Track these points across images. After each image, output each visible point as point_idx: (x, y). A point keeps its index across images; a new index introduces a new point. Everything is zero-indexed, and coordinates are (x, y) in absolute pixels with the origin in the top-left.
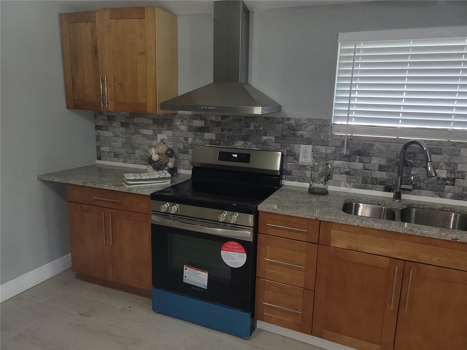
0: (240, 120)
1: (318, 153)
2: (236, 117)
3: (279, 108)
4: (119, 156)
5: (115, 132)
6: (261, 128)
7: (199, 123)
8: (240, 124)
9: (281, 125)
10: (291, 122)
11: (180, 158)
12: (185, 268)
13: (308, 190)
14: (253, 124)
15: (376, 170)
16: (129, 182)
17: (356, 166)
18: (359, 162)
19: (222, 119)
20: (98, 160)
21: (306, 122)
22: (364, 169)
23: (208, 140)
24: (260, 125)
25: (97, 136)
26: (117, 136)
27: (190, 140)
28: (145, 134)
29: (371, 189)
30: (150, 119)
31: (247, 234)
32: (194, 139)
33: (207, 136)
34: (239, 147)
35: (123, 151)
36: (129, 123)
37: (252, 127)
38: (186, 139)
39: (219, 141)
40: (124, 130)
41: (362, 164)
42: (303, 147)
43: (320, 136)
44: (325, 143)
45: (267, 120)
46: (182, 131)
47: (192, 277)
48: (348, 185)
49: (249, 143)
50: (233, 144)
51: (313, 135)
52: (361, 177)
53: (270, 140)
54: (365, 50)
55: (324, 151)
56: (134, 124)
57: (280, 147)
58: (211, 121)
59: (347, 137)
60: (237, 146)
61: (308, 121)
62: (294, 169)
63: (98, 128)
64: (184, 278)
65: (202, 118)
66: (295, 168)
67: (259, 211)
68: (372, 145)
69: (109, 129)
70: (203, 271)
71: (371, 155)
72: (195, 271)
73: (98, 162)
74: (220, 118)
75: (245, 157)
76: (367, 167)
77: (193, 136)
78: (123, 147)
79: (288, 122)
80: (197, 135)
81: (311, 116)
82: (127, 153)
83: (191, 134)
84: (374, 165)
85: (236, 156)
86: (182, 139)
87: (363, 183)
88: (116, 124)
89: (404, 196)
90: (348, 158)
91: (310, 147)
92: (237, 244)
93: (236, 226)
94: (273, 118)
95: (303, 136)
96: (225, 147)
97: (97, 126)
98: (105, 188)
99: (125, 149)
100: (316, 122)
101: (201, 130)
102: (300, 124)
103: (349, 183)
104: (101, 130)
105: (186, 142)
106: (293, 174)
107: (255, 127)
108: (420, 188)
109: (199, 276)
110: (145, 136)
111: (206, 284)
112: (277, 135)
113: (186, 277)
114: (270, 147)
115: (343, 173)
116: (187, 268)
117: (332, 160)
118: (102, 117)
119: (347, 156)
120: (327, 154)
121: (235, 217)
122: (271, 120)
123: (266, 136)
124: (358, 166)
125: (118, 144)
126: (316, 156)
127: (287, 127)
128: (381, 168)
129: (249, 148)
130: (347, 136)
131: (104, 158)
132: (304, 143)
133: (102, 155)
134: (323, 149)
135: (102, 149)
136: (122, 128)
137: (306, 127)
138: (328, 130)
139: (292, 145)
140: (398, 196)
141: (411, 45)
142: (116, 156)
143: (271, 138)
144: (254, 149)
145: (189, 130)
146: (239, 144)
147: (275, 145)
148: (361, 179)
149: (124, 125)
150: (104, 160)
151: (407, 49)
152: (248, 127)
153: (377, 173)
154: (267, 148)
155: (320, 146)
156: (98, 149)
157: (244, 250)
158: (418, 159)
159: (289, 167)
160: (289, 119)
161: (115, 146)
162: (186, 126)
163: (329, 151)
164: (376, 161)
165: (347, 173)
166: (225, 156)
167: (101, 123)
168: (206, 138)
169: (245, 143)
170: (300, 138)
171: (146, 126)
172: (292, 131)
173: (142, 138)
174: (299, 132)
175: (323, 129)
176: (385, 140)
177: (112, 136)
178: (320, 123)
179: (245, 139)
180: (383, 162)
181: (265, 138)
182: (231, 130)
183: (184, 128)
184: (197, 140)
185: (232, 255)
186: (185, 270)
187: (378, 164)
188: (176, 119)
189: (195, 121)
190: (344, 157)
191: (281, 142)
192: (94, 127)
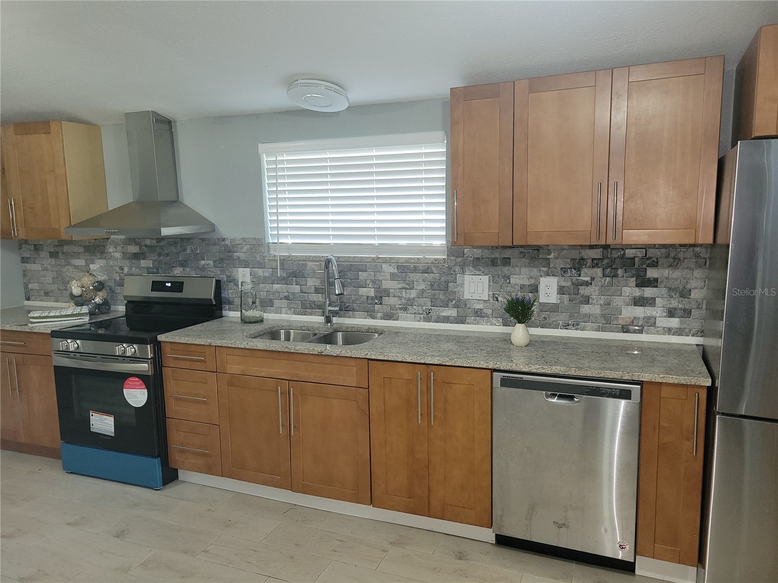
0: (176, 243)
1: (256, 277)
2: (171, 240)
3: (213, 227)
4: (50, 294)
5: (43, 264)
6: (198, 252)
7: (134, 249)
8: (176, 247)
9: (217, 247)
10: (227, 243)
11: (117, 291)
12: (91, 414)
13: (240, 320)
14: (190, 246)
15: (312, 292)
17: (294, 289)
18: (296, 285)
19: (157, 242)
20: (27, 300)
21: (240, 242)
22: (302, 292)
23: (145, 268)
24: (197, 247)
25: (24, 271)
26: (46, 269)
27: (126, 270)
28: (76, 265)
29: (311, 314)
30: (81, 246)
31: (144, 367)
32: (130, 268)
33: (144, 263)
34: (178, 275)
35: (55, 287)
36: (58, 253)
37: (189, 251)
38: (122, 269)
39: (157, 269)
40: (53, 261)
41: (299, 286)
42: (241, 270)
43: (256, 257)
44: (262, 266)
45: (203, 241)
46: (117, 259)
47: (99, 424)
48: (289, 312)
49: (188, 270)
50: (171, 271)
51: (250, 257)
52: (300, 302)
53: (208, 265)
54: (289, 161)
55: (262, 274)
56: (63, 253)
57: (219, 273)
58: (146, 246)
59: (280, 257)
60: (175, 273)
61: (242, 240)
62: (236, 297)
63: (24, 260)
64: (91, 426)
65: (137, 244)
66: (237, 295)
67: (160, 342)
68: (305, 265)
69: (36, 261)
70: (108, 416)
71: (306, 276)
72: (101, 416)
73: (27, 303)
74: (155, 241)
75: (178, 286)
76: (304, 290)
77: (128, 265)
78: (54, 283)
79: (224, 243)
80: (133, 263)
81: (245, 236)
82: (59, 289)
83: (127, 263)
84: (310, 288)
85: (169, 285)
86: (117, 268)
87: (302, 308)
88: (44, 254)
89: (335, 320)
90: (285, 280)
91: (248, 270)
92: (137, 379)
93: (134, 359)
94: (209, 239)
95: (240, 258)
96: (164, 275)
97: (23, 258)
99: (56, 285)
100: (250, 242)
101: (136, 256)
102: (235, 245)
103: (290, 309)
104: (28, 263)
105: (121, 272)
106: (235, 303)
107: (192, 251)
108: (353, 310)
109: (106, 421)
110: (76, 267)
111: (113, 431)
112: (214, 259)
113: (93, 425)
114: (209, 273)
115: (282, 298)
116: (93, 414)
117: (271, 284)
118: (28, 246)
119: (284, 278)
120: (265, 277)
122: (207, 242)
123: (204, 260)
124: (296, 288)
125: (49, 278)
126: (254, 280)
127: (223, 248)
128: (317, 291)
129: (188, 276)
130: (280, 255)
131: (34, 297)
132: (242, 266)
133: (30, 295)
134: (260, 272)
135: (30, 286)
136: (51, 259)
137: (242, 248)
138: (263, 250)
139: (230, 269)
140: (328, 320)
142: (47, 294)
143: (209, 261)
144: (194, 276)
145: (123, 258)
146: (178, 271)
147: (214, 270)
148: (300, 304)
149: (54, 255)
150: (33, 301)
151: (325, 160)
152: (185, 250)
153: (313, 296)
154: (206, 274)
155: (257, 269)
156: (26, 286)
157: (144, 386)
158: (347, 277)
159: (230, 296)
160: (224, 240)
161: (45, 282)
162: (120, 253)
163: (267, 275)
164: (312, 283)
165: (287, 298)
166: (157, 286)
167: (27, 255)
168: (143, 266)
169: (184, 270)
170: (237, 261)
171: (77, 255)
172: (229, 253)
173: (74, 271)
174: (235, 254)
175: (257, 249)
176: (314, 259)
177: (40, 269)
178: (255, 242)
179: (184, 264)
180: (318, 283)
181: (203, 262)
182: (168, 255)
183: (118, 255)
184: (134, 268)
185: (134, 393)
186: (91, 417)
187: (313, 285)
188: (108, 244)
189: (129, 246)
190: (282, 280)
191: (220, 266)
192: (19, 259)
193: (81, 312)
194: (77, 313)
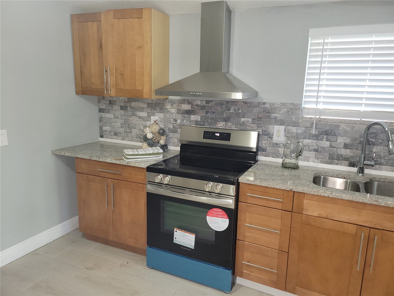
0: (222, 104)
1: (290, 133)
2: (218, 102)
3: (256, 94)
4: (118, 135)
5: (115, 114)
6: (240, 111)
7: (186, 107)
8: (221, 107)
9: (257, 109)
10: (267, 106)
11: (170, 136)
12: (175, 230)
13: (281, 165)
14: (233, 107)
15: (342, 148)
16: (128, 157)
17: (324, 144)
18: (326, 141)
19: (206, 103)
20: (101, 137)
21: (280, 106)
22: (331, 146)
23: (194, 121)
24: (239, 108)
25: (100, 118)
26: (117, 117)
27: (179, 121)
28: (140, 116)
29: (337, 164)
30: (145, 103)
31: (230, 203)
32: (182, 120)
33: (193, 117)
34: (221, 128)
35: (122, 130)
36: (127, 107)
37: (232, 111)
38: (175, 120)
39: (204, 122)
40: (122, 112)
41: (329, 142)
42: (276, 127)
43: (292, 118)
44: (296, 124)
45: (246, 104)
46: (172, 114)
47: (182, 239)
48: (316, 160)
49: (230, 124)
50: (215, 125)
51: (286, 117)
52: (328, 154)
53: (248, 121)
54: (332, 44)
55: (295, 131)
56: (131, 107)
57: (256, 128)
58: (197, 105)
59: (316, 119)
60: (219, 126)
61: (281, 105)
62: (269, 146)
63: (101, 110)
64: (174, 239)
65: (189, 103)
66: (270, 145)
67: (239, 182)
68: (338, 126)
69: (110, 112)
70: (190, 234)
71: (337, 134)
72: (184, 233)
73: (101, 139)
74: (204, 103)
75: (226, 136)
76: (333, 145)
77: (181, 118)
78: (122, 127)
79: (264, 106)
80: (185, 117)
81: (284, 101)
82: (125, 131)
83: (180, 116)
84: (340, 143)
85: (218, 135)
86: (172, 120)
87: (329, 159)
88: (116, 107)
89: (367, 171)
90: (317, 137)
91: (282, 128)
92: (221, 210)
93: (220, 195)
94: (250, 103)
95: (277, 118)
96: (209, 127)
97: (100, 109)
98: (108, 161)
99: (123, 129)
100: (288, 106)
101: (188, 112)
102: (274, 108)
103: (317, 158)
104: (104, 113)
105: (175, 122)
106: (267, 151)
107: (235, 110)
108: (381, 164)
109: (187, 237)
110: (140, 117)
111: (194, 245)
112: (254, 117)
113: (176, 238)
114: (247, 127)
115: (312, 150)
116: (177, 231)
117: (302, 139)
118: (105, 101)
119: (315, 135)
120: (297, 134)
121: (219, 187)
122: (249, 105)
123: (245, 118)
124: (326, 144)
125: (118, 124)
126: (288, 135)
127: (263, 110)
128: (346, 146)
129: (229, 128)
130: (316, 118)
131: (106, 136)
132: (278, 124)
133: (104, 134)
134: (294, 130)
135: (104, 128)
136: (121, 111)
137: (279, 111)
138: (299, 113)
139: (267, 126)
140: (361, 170)
141: (374, 38)
142: (116, 134)
143: (248, 119)
144: (234, 129)
145: (178, 113)
146: (221, 125)
147: (252, 125)
148: (328, 155)
149: (123, 108)
150: (106, 138)
151: (370, 42)
152: (229, 110)
153: (342, 151)
154: (245, 128)
155: (292, 127)
156: (101, 128)
157: (226, 216)
158: (379, 138)
159: (264, 145)
160: (264, 103)
161: (115, 126)
162: (175, 110)
163: (299, 131)
164: (341, 140)
165: (316, 150)
166: (208, 135)
167: (103, 107)
168: (193, 120)
169: (226, 124)
170: (274, 120)
171: (142, 109)
172: (267, 114)
173: (138, 120)
174: (273, 115)
175: (294, 112)
176: (349, 122)
177: (113, 118)
178: (292, 106)
179: (226, 120)
180: (348, 141)
181: (243, 119)
182: (214, 113)
183: (174, 111)
184: (185, 121)
185: (216, 220)
186: (175, 233)
187: (343, 142)
188: (167, 103)
189: (183, 105)
190: (313, 136)
191: (257, 123)
192: (98, 110)
193: (159, 152)
194: (156, 152)
